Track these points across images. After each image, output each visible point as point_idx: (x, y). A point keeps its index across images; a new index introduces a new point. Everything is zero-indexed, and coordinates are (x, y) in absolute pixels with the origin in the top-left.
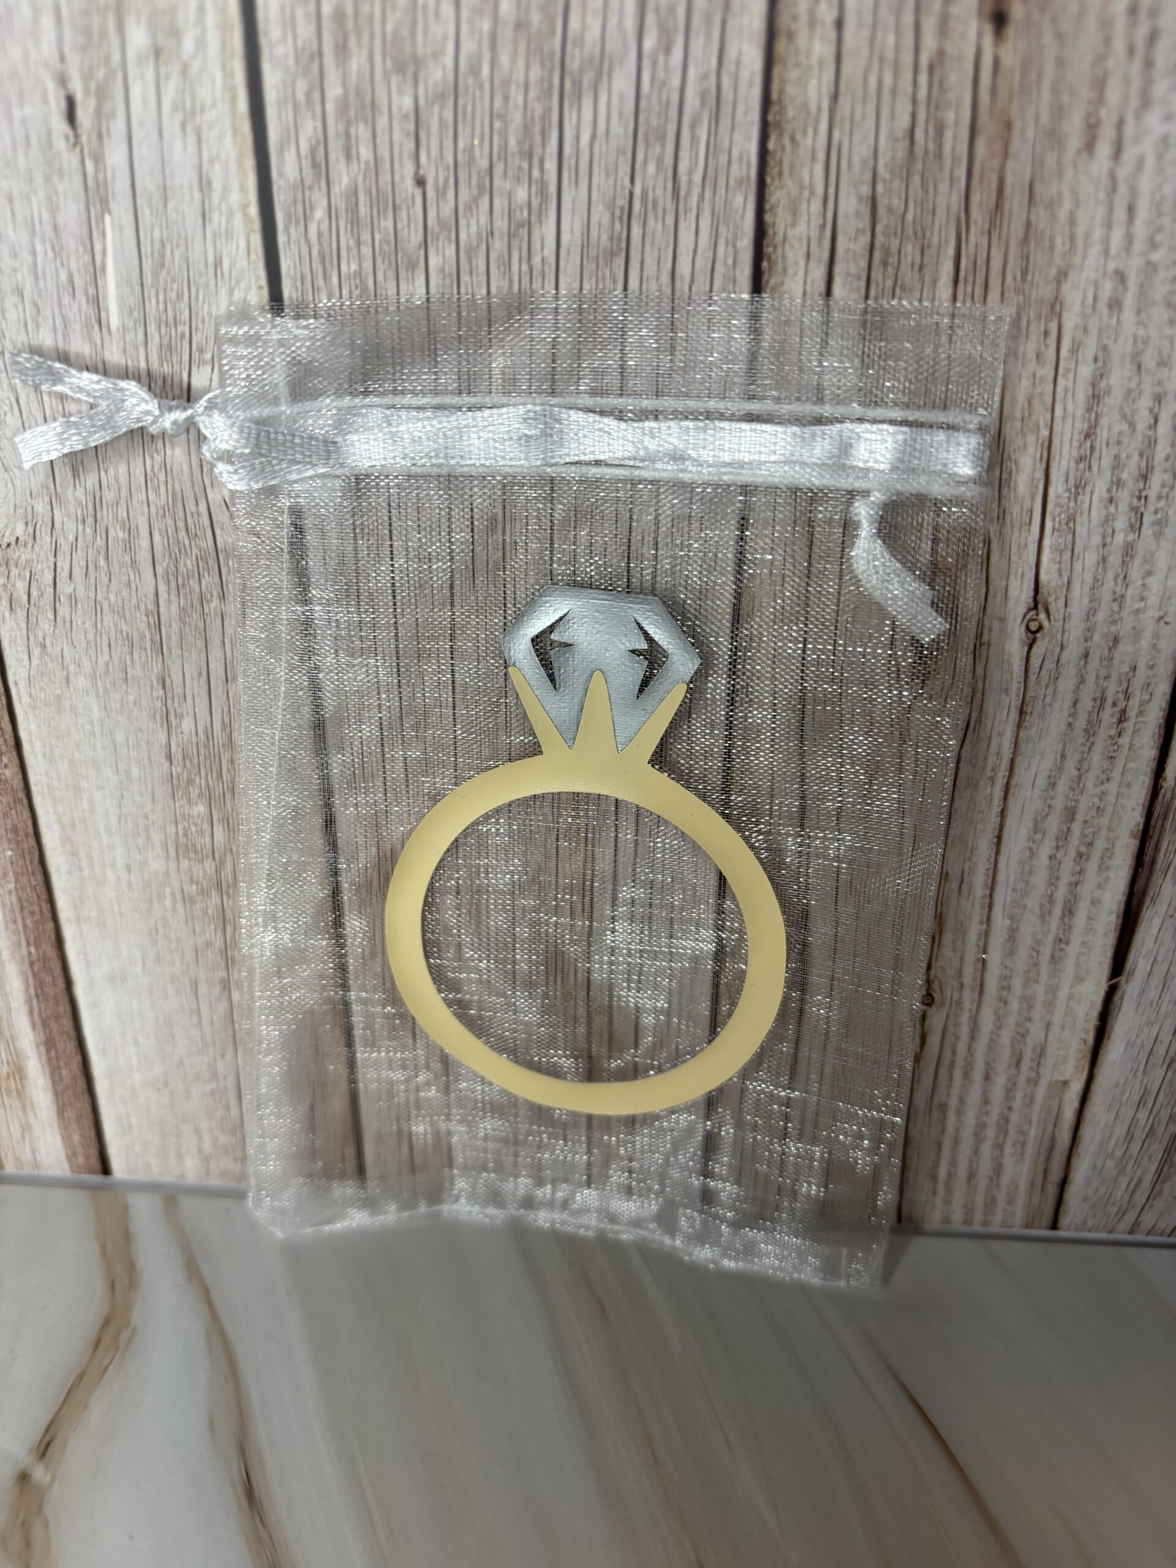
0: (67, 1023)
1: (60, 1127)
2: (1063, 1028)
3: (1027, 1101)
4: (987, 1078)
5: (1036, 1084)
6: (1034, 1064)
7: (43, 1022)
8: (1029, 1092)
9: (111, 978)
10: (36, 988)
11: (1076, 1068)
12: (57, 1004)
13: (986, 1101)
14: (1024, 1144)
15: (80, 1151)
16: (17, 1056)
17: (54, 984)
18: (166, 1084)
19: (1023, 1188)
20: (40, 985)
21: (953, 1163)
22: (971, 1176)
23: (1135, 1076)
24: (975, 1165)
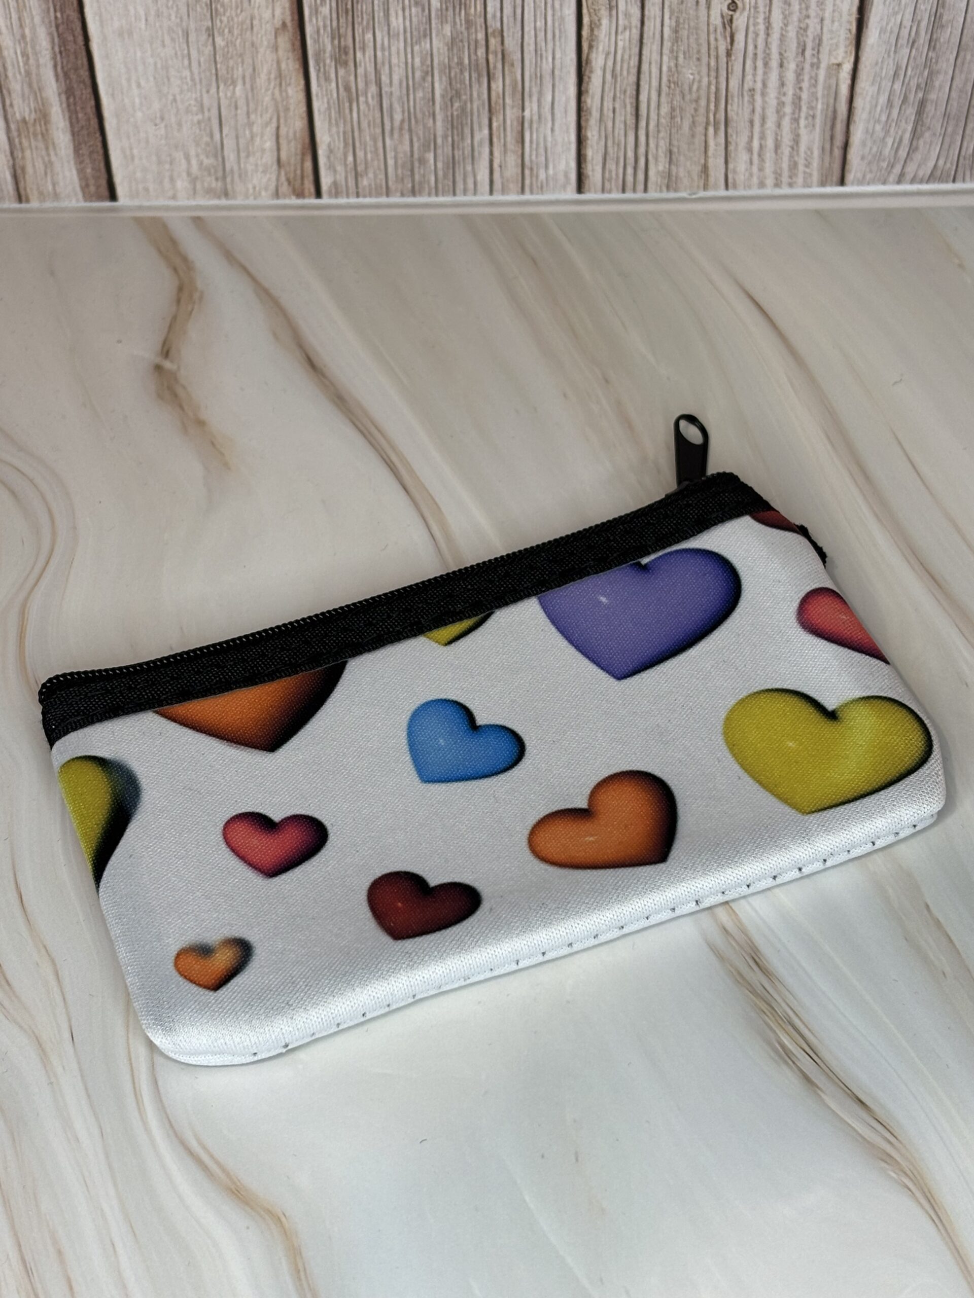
0: (85, 74)
1: (76, 163)
2: (833, 22)
3: (813, 81)
4: (781, 65)
5: (818, 68)
6: (815, 52)
7: (65, 75)
8: (813, 75)
9: (121, 34)
10: (60, 47)
11: (846, 52)
12: (76, 58)
13: (783, 84)
14: (814, 117)
15: (92, 182)
16: (43, 104)
17: (75, 42)
18: (162, 119)
19: (816, 153)
20: (63, 43)
21: (763, 137)
22: (777, 147)
23: (889, 56)
24: (779, 138)
